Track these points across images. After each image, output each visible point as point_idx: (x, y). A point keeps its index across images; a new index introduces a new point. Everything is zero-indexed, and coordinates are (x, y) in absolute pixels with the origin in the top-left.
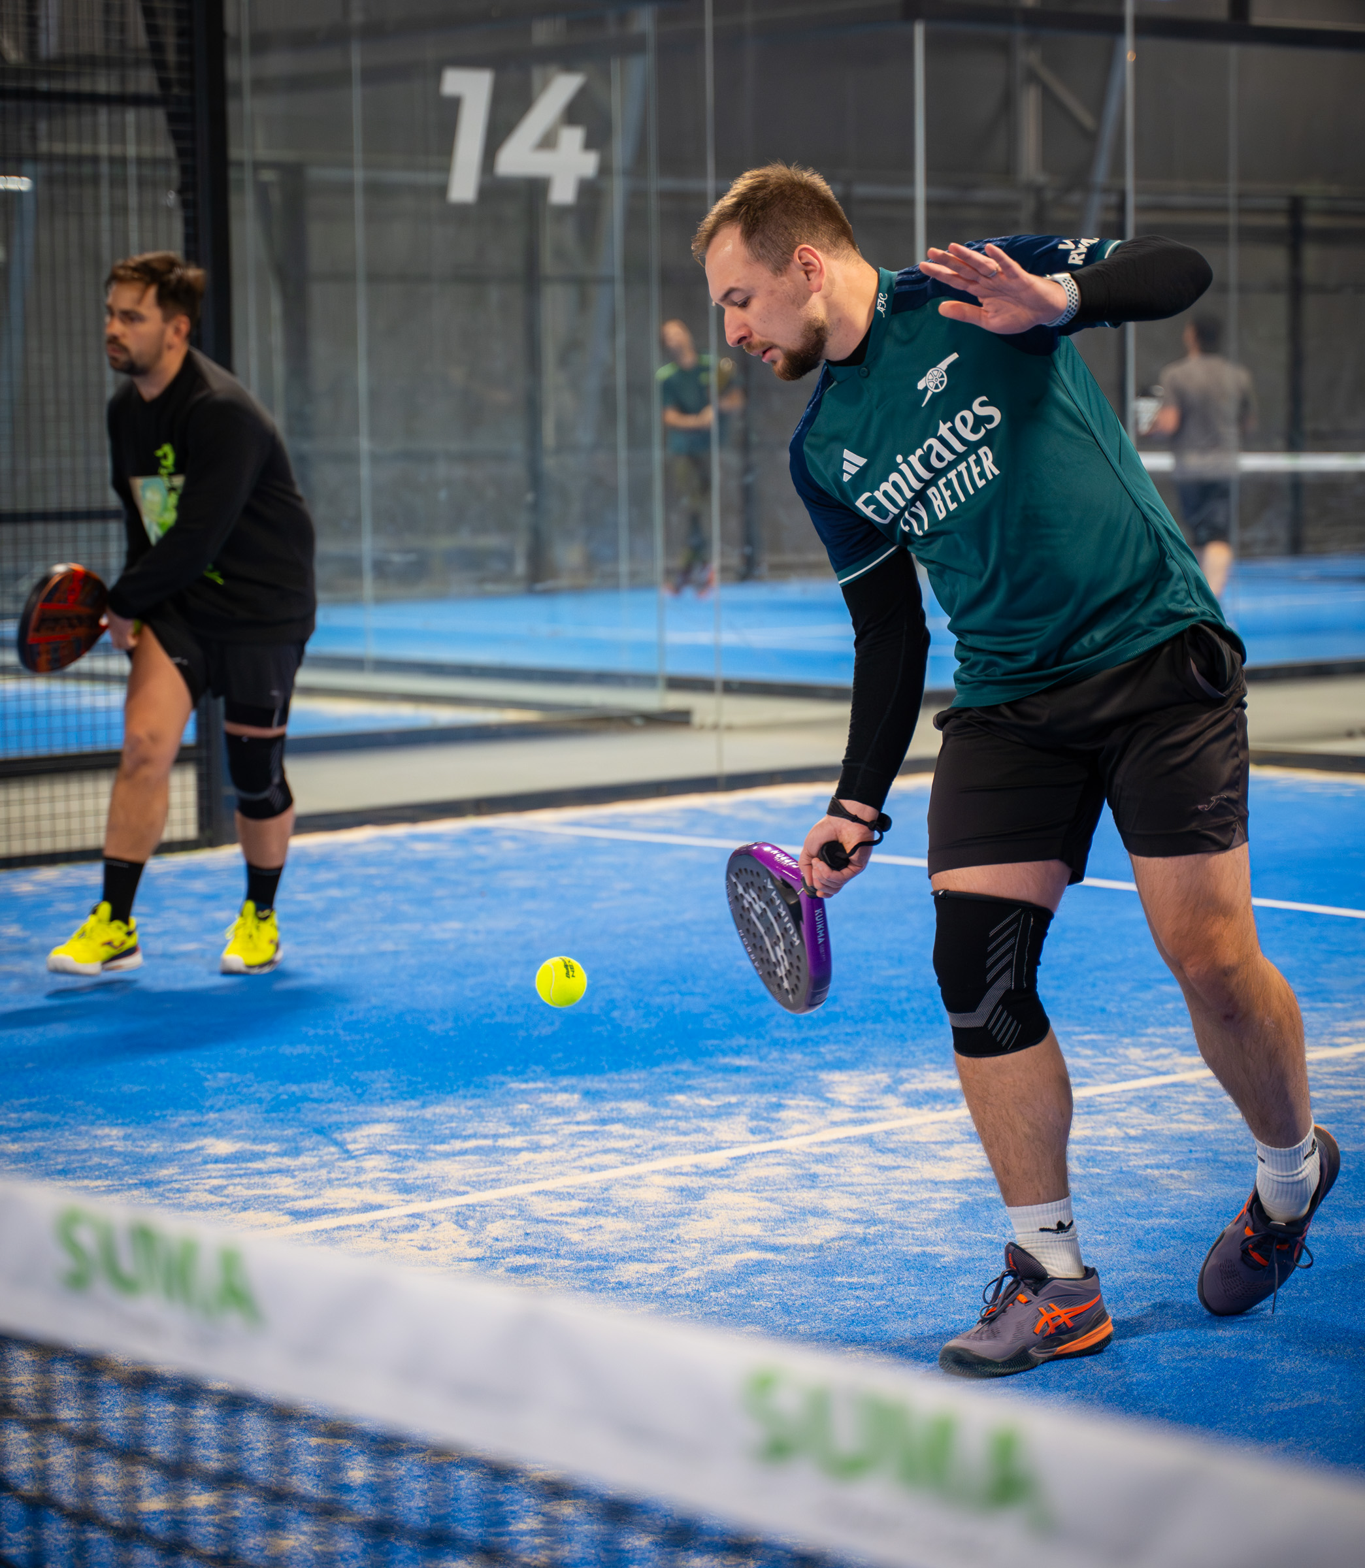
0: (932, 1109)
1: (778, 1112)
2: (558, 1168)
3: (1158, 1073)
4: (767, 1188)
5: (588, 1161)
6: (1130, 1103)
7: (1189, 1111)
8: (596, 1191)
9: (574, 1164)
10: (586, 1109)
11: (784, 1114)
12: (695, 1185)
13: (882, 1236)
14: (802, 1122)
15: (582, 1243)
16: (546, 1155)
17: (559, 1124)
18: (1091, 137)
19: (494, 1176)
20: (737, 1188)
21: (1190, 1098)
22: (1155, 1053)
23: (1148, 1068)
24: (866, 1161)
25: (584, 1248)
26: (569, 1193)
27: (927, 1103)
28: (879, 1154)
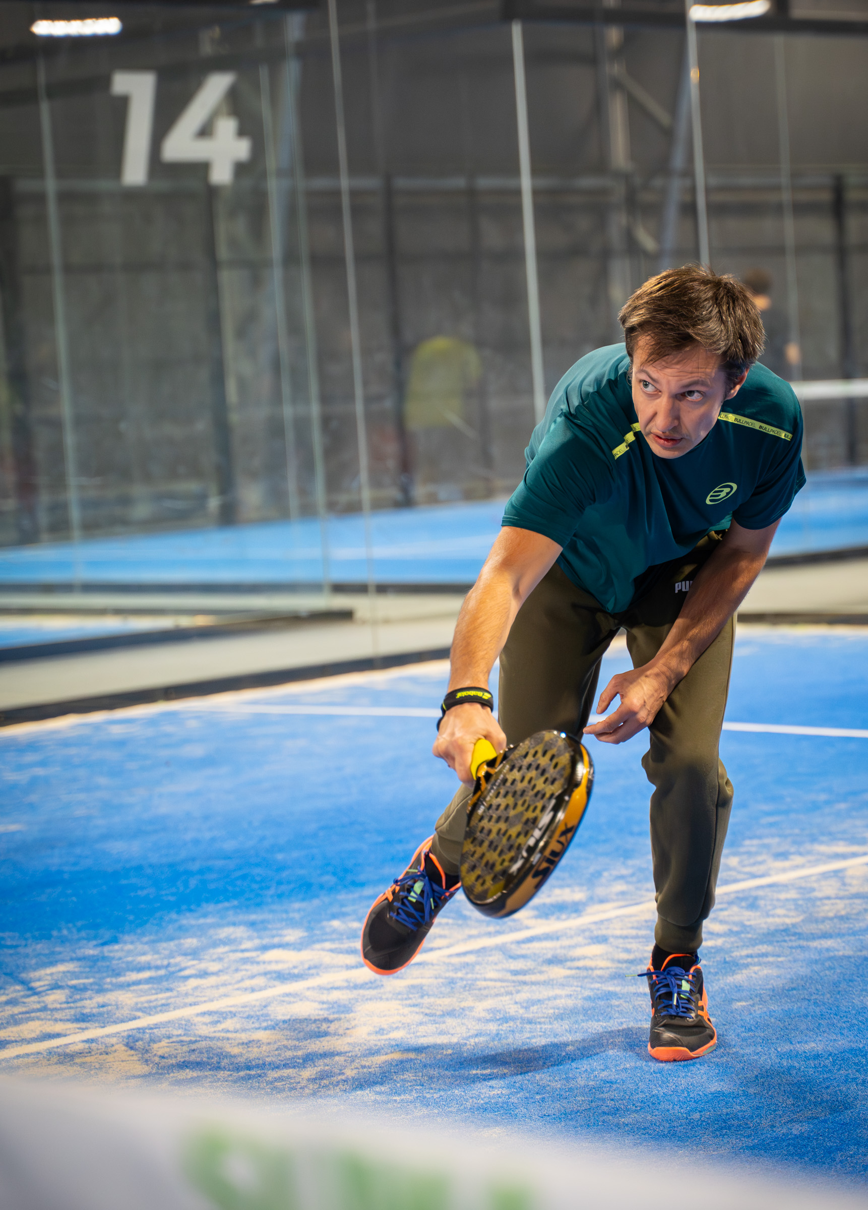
0: (558, 919)
2: (222, 990)
3: (754, 876)
4: (411, 996)
5: (248, 983)
7: (782, 907)
8: (256, 1009)
9: (236, 986)
10: (250, 938)
13: (513, 1031)
14: (442, 937)
15: (241, 1055)
16: (212, 980)
17: (226, 953)
19: (163, 1002)
20: (385, 997)
21: (783, 896)
24: (499, 967)
25: (242, 1060)
26: (231, 1012)
27: (553, 914)
28: (511, 960)
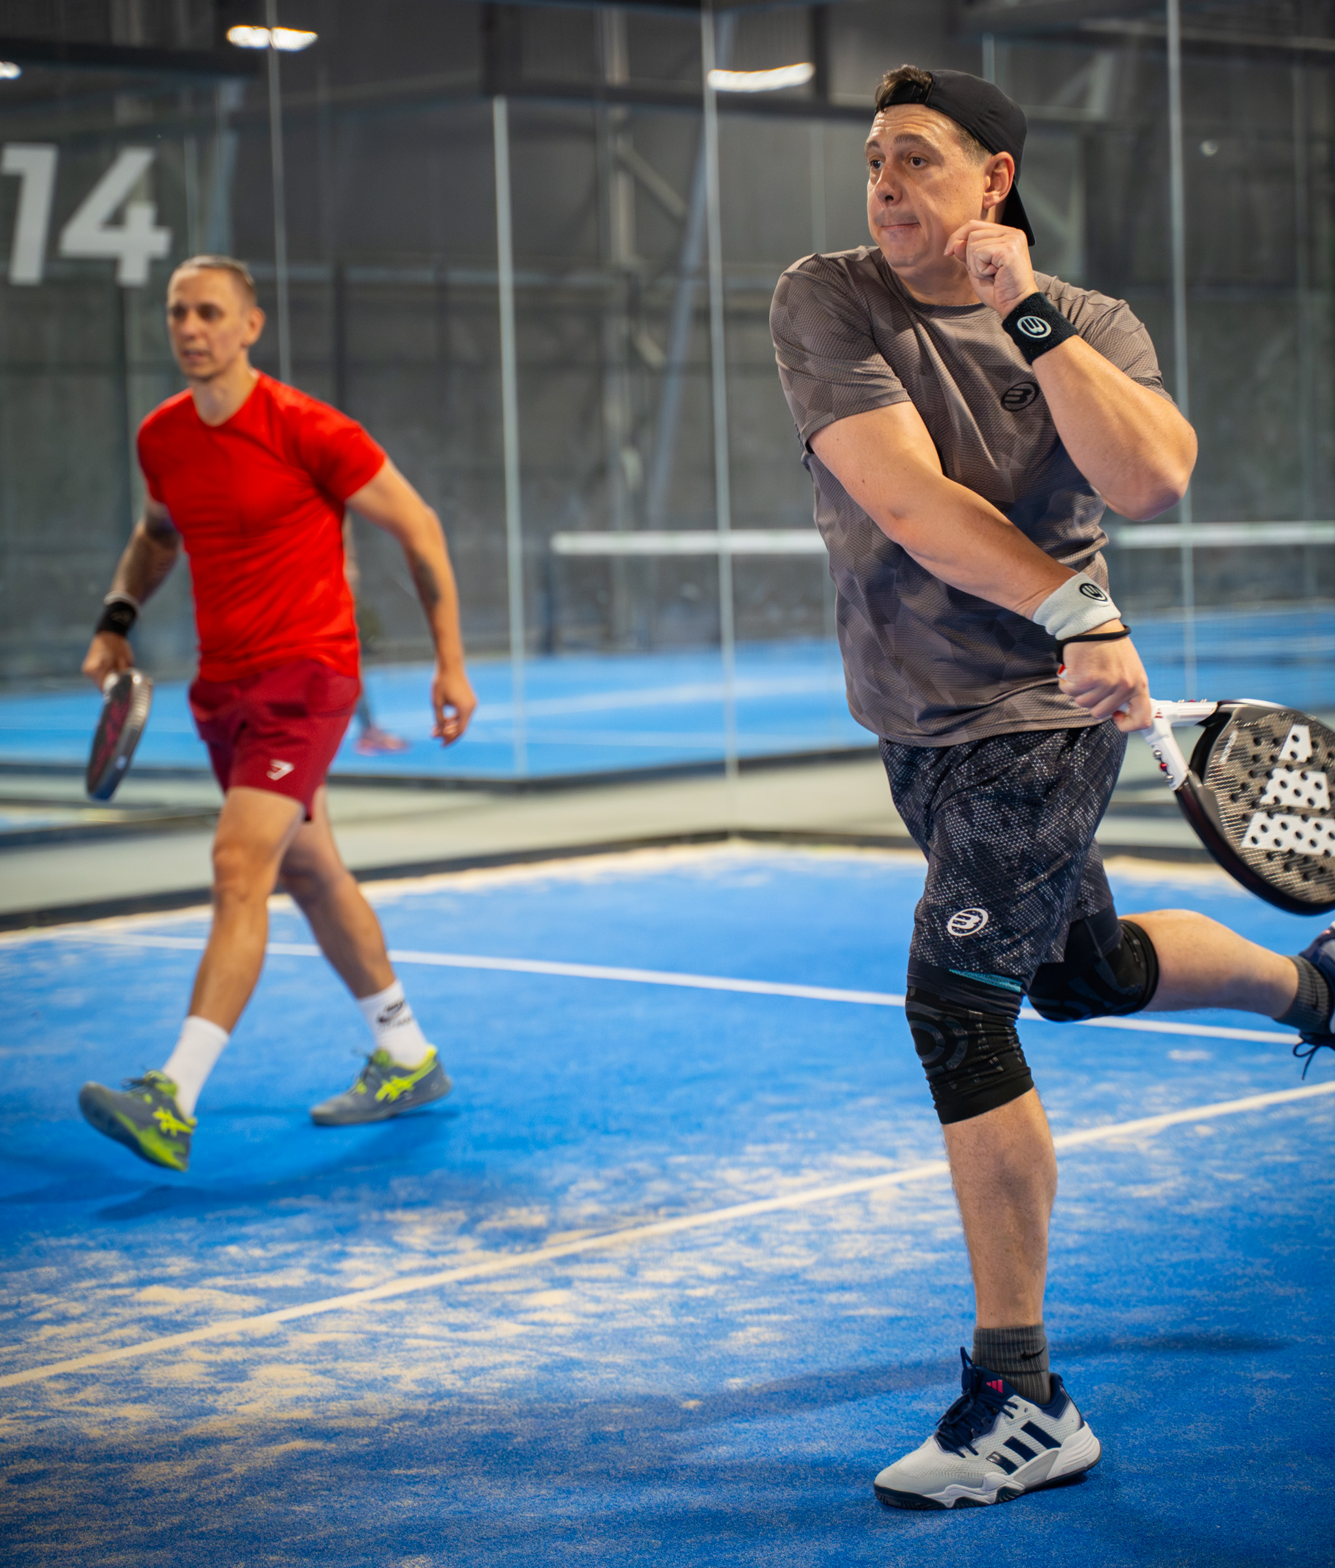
0: (512, 1252)
1: (339, 1261)
2: (84, 1343)
3: (757, 1198)
4: (321, 1358)
5: (118, 1334)
6: (727, 1235)
7: (790, 1243)
8: (127, 1371)
9: (102, 1338)
10: (124, 1268)
11: (347, 1265)
12: (239, 1358)
13: (448, 1413)
14: (367, 1273)
15: (103, 1438)
16: (72, 1328)
17: (93, 1288)
18: (681, 224)
19: (8, 1358)
20: (288, 1359)
21: (792, 1227)
22: (755, 1174)
23: (749, 1193)
24: (435, 1318)
25: (103, 1447)
26: (93, 1375)
27: (505, 1244)
28: (449, 1309)
